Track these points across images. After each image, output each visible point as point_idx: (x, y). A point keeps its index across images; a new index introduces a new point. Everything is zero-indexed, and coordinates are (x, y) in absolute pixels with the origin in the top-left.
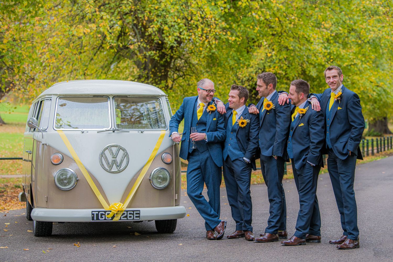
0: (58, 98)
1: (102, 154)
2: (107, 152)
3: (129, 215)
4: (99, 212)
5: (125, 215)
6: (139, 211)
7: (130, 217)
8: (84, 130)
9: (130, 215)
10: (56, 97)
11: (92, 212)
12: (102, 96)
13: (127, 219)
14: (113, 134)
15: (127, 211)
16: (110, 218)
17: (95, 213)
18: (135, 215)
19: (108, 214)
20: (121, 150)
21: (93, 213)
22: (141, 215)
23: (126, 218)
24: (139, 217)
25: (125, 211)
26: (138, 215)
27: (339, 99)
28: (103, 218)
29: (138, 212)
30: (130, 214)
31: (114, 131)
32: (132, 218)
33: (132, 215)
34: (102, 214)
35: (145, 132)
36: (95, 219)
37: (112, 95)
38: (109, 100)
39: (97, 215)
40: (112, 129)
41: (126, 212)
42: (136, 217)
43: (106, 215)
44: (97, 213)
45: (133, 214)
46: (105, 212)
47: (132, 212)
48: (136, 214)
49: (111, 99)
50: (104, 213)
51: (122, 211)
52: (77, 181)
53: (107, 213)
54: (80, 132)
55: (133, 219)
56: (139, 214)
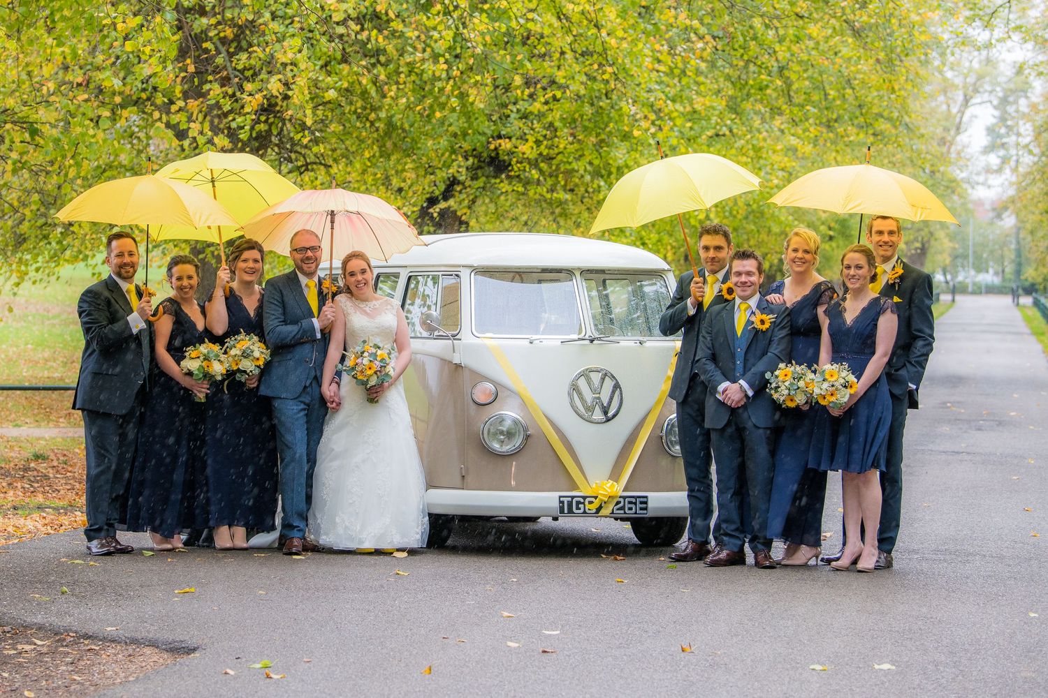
0: (473, 274)
1: (575, 388)
2: (582, 383)
3: (627, 506)
4: (573, 497)
5: (621, 504)
6: (646, 497)
7: (630, 509)
8: (535, 337)
9: (630, 506)
10: (468, 271)
11: (560, 497)
12: (559, 271)
13: (625, 513)
14: (592, 346)
15: (625, 498)
16: (594, 511)
17: (566, 500)
18: (639, 506)
19: (591, 503)
20: (607, 379)
21: (561, 499)
22: (650, 505)
23: (622, 512)
24: (646, 509)
25: (620, 497)
26: (644, 506)
27: (897, 281)
28: (580, 509)
29: (645, 500)
30: (630, 503)
31: (592, 341)
32: (634, 511)
33: (633, 506)
34: (578, 503)
35: (648, 344)
36: (566, 511)
37: (579, 269)
38: (574, 278)
39: (570, 504)
40: (587, 337)
41: (622, 500)
42: (641, 509)
43: (587, 503)
44: (570, 499)
45: (635, 504)
46: (584, 498)
47: (634, 500)
48: (641, 503)
49: (578, 274)
50: (582, 500)
51: (616, 497)
52: (528, 437)
53: (588, 500)
54: (526, 342)
55: (636, 513)
56: (646, 503)
